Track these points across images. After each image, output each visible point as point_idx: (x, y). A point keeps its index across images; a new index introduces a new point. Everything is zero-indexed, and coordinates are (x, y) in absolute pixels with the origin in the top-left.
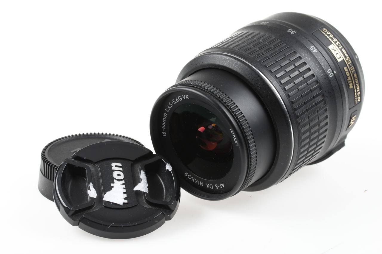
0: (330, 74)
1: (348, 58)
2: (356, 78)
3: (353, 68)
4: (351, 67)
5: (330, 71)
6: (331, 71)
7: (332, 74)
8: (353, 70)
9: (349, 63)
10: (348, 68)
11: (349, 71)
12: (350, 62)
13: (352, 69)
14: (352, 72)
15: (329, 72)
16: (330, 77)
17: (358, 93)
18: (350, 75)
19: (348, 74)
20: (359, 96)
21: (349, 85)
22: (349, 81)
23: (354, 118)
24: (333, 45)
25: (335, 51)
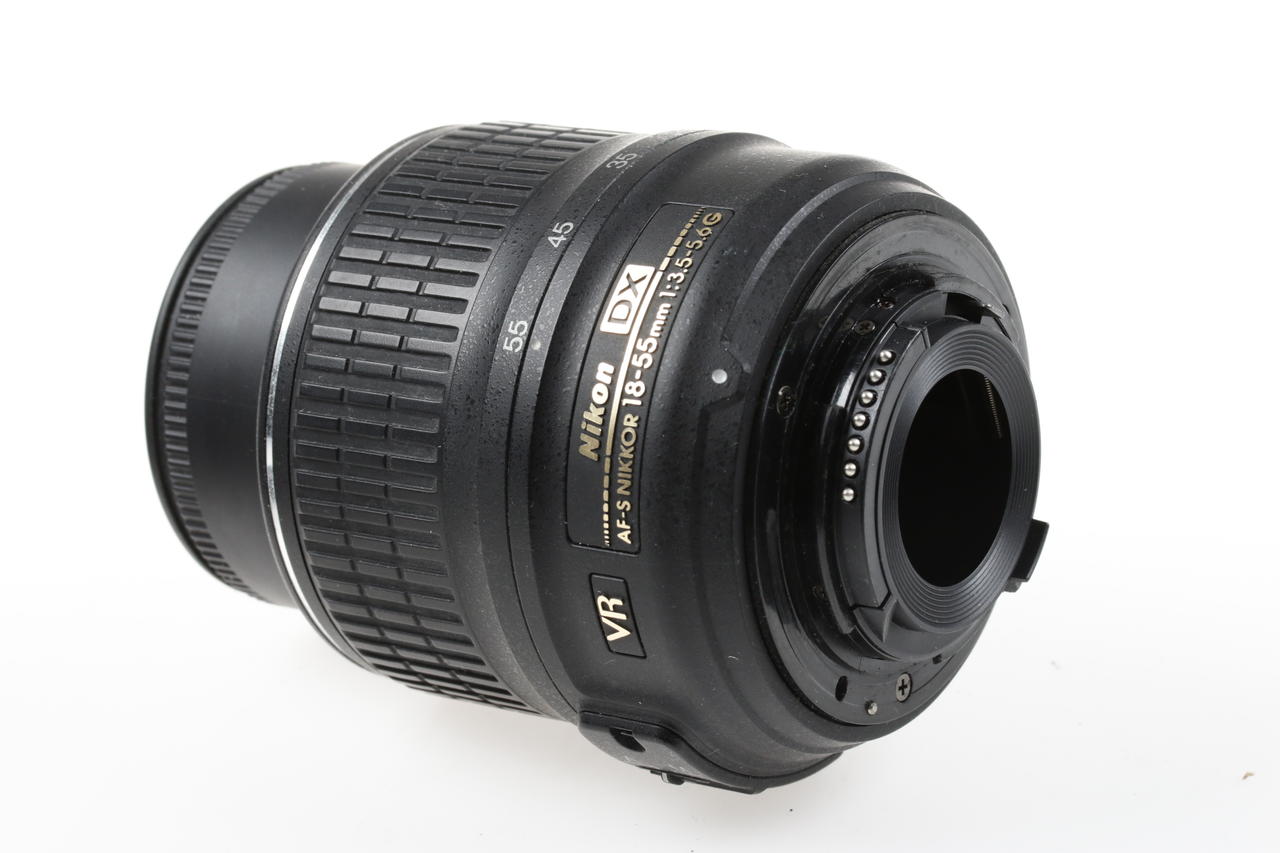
0: (511, 336)
1: (650, 345)
2: (628, 436)
3: (638, 389)
4: (635, 381)
5: (521, 328)
6: (526, 331)
7: (521, 344)
8: (631, 397)
9: (637, 363)
10: (614, 375)
11: (611, 388)
12: (645, 361)
13: (633, 391)
14: (625, 401)
15: (515, 332)
16: (505, 347)
17: (619, 503)
18: (608, 404)
19: (599, 393)
20: (623, 516)
21: (584, 437)
22: (588, 422)
23: (616, 609)
24: (652, 269)
25: (630, 291)
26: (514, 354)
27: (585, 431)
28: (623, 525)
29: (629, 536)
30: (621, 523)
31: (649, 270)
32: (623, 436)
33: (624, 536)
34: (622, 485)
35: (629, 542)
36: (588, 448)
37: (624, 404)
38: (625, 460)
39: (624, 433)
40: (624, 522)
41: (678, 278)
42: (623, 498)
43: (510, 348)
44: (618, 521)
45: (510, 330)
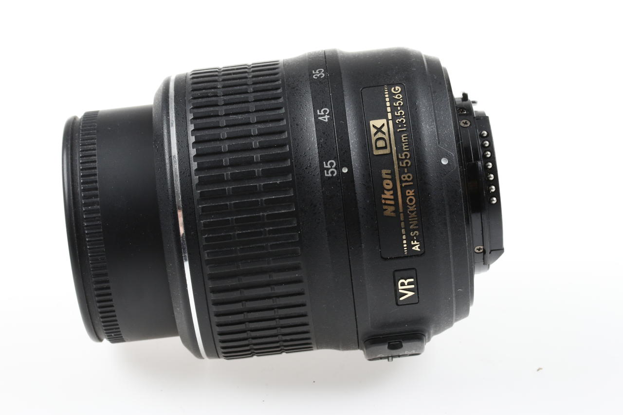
0: (328, 169)
1: (406, 155)
2: (411, 200)
3: (409, 177)
4: (405, 174)
5: (332, 164)
6: (335, 164)
7: (334, 171)
9: (403, 165)
11: (393, 180)
12: (407, 163)
13: (406, 179)
15: (329, 166)
16: (327, 175)
17: (412, 233)
18: (394, 189)
19: (387, 184)
20: (415, 238)
21: (385, 207)
22: (385, 199)
23: (409, 284)
25: (379, 133)
26: (332, 177)
27: (385, 204)
28: (416, 243)
29: (419, 247)
30: (414, 242)
31: (384, 121)
32: (408, 201)
33: (416, 248)
34: (412, 224)
35: (419, 250)
36: (389, 211)
37: (403, 185)
38: (412, 212)
39: (408, 199)
40: (415, 241)
42: (414, 230)
43: (330, 175)
44: (412, 242)
45: (325, 166)
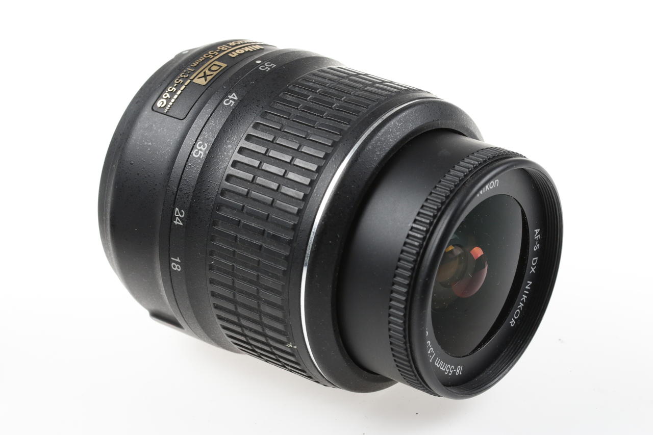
24: (194, 81)
25: (207, 74)
31: (196, 81)
41: (183, 75)
